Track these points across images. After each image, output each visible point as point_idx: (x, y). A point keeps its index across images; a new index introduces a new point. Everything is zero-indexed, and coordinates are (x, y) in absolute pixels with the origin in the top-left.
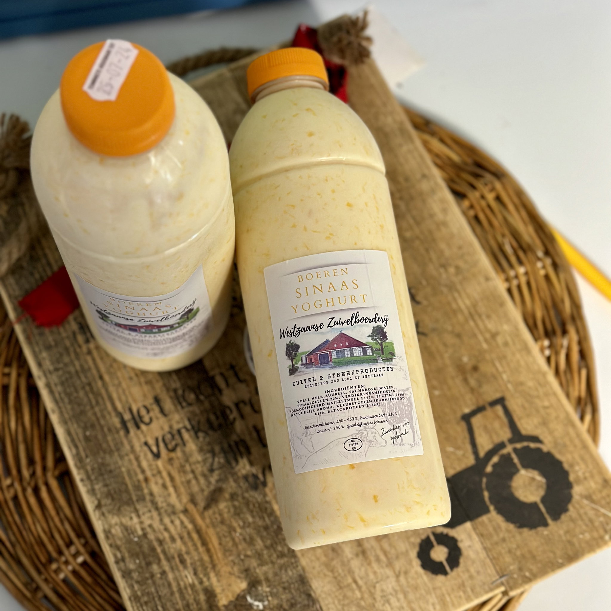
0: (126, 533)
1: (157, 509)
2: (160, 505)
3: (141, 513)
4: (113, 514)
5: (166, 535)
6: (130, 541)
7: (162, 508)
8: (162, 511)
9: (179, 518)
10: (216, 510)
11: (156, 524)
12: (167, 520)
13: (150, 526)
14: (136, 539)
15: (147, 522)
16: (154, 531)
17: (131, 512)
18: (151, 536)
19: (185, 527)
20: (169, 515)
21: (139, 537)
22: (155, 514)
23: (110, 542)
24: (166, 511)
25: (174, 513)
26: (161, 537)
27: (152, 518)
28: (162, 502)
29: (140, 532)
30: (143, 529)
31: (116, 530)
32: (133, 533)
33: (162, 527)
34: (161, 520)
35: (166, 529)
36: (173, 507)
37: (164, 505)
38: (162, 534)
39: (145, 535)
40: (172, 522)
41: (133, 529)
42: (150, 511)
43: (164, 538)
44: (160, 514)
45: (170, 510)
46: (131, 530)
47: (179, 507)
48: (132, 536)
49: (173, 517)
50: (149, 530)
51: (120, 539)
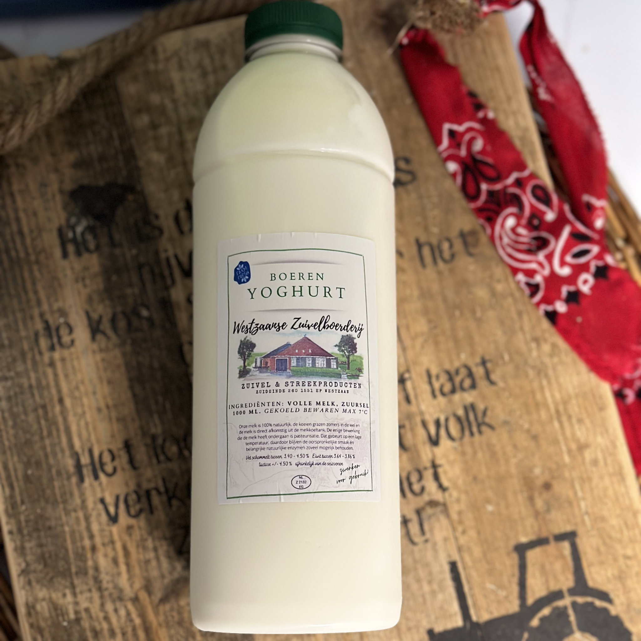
0: (54, 614)
1: (100, 589)
2: (105, 585)
3: (78, 590)
4: (43, 585)
5: (105, 626)
6: (56, 625)
7: (106, 589)
8: (106, 593)
9: (126, 607)
10: (175, 606)
11: (95, 609)
12: (109, 607)
13: (87, 610)
14: (65, 624)
15: (84, 604)
16: (91, 617)
17: (66, 587)
18: (86, 624)
19: (131, 621)
20: (114, 601)
21: (69, 622)
22: (96, 595)
23: (31, 620)
24: (111, 595)
25: (121, 599)
26: (98, 628)
27: (91, 600)
28: (108, 582)
29: (72, 616)
30: (76, 612)
31: (42, 607)
32: (63, 615)
33: (101, 615)
34: (102, 605)
35: (106, 618)
36: (121, 590)
37: (110, 586)
38: (100, 623)
39: (78, 620)
40: (116, 610)
41: (64, 609)
42: (90, 590)
43: (102, 630)
44: (102, 597)
45: (115, 595)
46: (61, 610)
47: (129, 592)
48: (61, 618)
49: (118, 604)
50: (84, 615)
51: (45, 620)
